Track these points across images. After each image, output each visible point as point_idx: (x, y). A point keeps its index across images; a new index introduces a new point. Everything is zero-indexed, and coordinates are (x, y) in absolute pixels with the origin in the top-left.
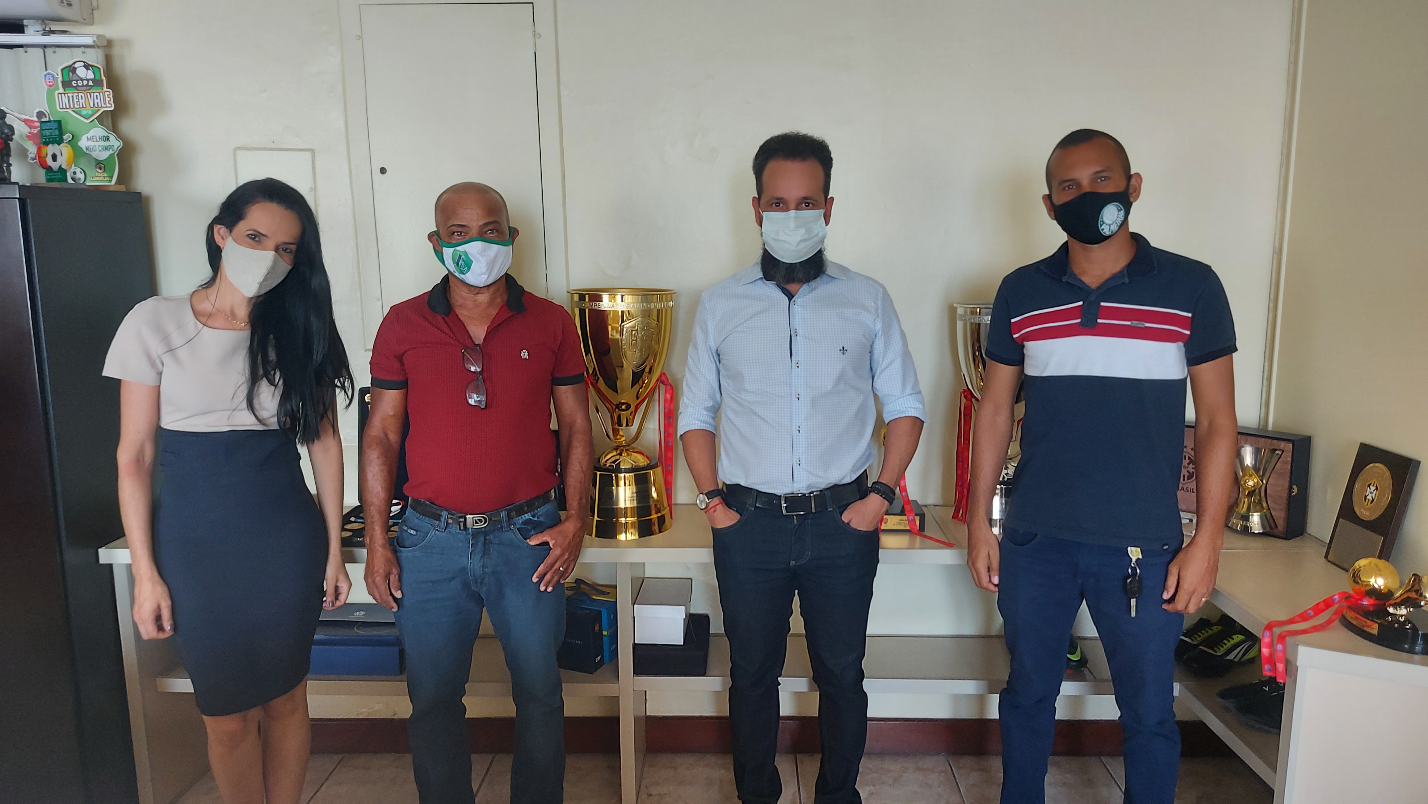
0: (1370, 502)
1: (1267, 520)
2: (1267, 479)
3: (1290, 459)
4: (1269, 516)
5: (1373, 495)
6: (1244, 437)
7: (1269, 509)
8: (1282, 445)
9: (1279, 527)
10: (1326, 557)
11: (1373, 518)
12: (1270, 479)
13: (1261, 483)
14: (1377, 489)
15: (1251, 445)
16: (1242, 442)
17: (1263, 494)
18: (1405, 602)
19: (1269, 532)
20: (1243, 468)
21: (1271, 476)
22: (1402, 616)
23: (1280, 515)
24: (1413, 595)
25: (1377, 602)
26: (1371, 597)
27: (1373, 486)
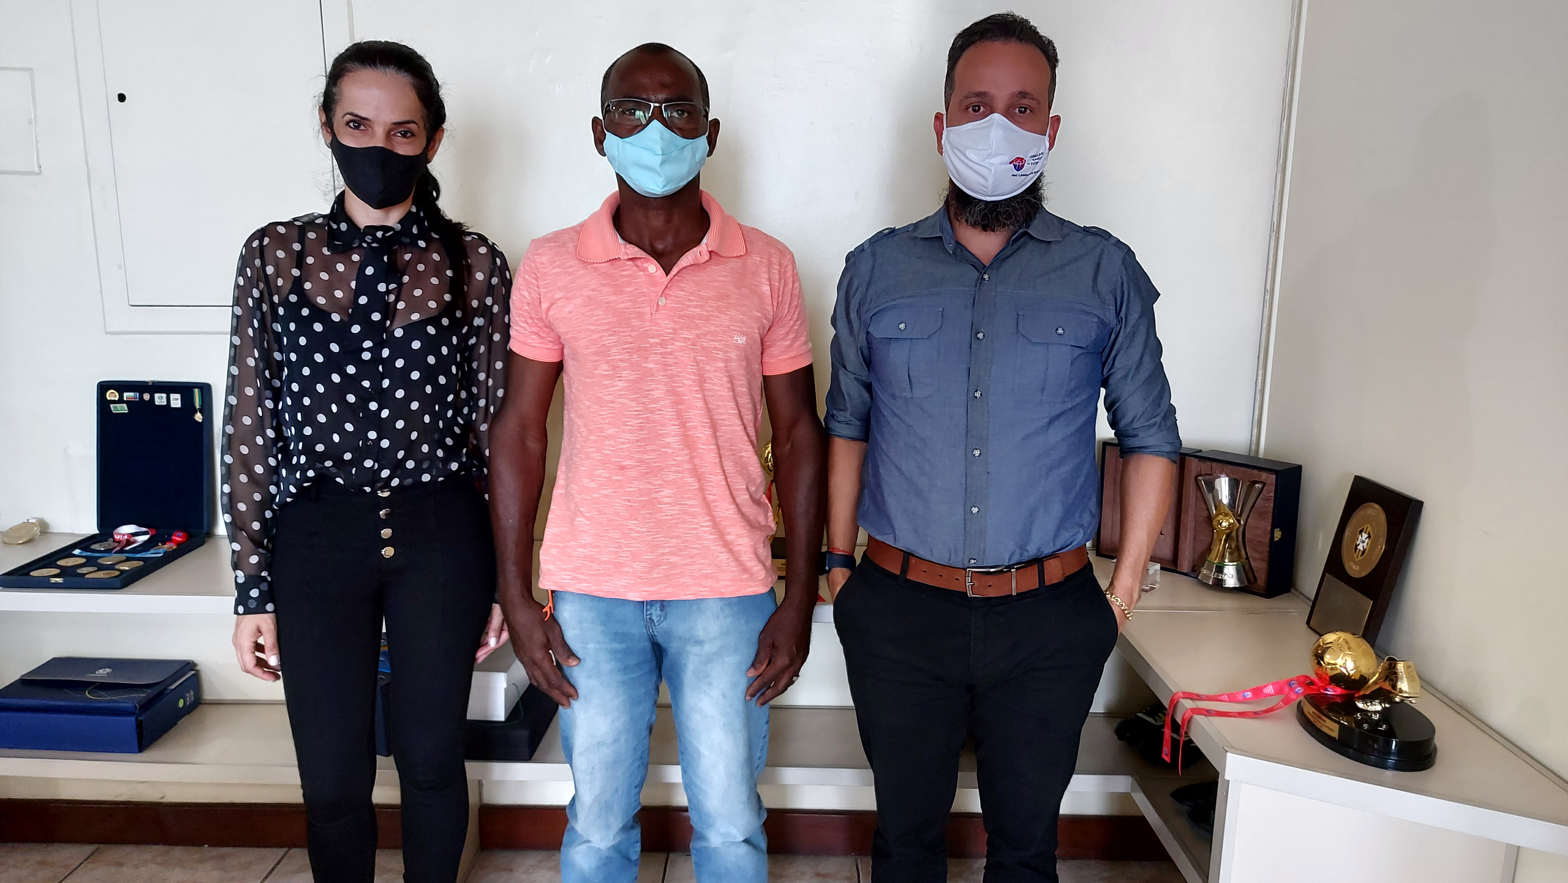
0: (1361, 552)
1: (1244, 572)
2: (1244, 520)
3: (1272, 494)
4: (1247, 567)
5: (1365, 544)
6: (1220, 465)
7: (1247, 558)
8: (1264, 476)
9: (1258, 581)
10: (1308, 623)
11: (1364, 574)
12: (1249, 520)
13: (1238, 525)
14: (1369, 537)
15: (1227, 476)
16: (1217, 471)
17: (1240, 539)
18: (1379, 695)
19: (1246, 588)
20: (1218, 503)
21: (1251, 515)
22: (1375, 712)
23: (1260, 566)
24: (1387, 686)
25: (1345, 692)
26: (1339, 686)
27: (1365, 533)
